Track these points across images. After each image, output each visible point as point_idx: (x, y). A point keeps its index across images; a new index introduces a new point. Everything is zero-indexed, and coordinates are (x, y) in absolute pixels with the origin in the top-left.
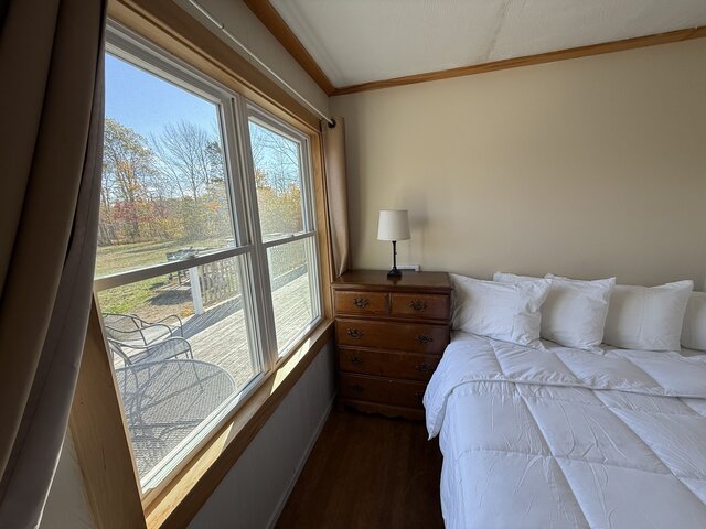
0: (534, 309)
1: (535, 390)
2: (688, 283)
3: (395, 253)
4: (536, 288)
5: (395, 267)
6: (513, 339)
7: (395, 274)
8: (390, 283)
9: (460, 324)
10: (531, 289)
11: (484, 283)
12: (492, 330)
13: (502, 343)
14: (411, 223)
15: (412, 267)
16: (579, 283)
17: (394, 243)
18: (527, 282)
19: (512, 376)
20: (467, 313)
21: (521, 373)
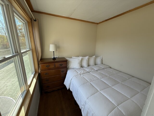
0: (80, 62)
1: (83, 74)
2: (95, 56)
3: (54, 54)
4: (80, 59)
5: (54, 57)
6: (77, 68)
7: (54, 59)
8: (53, 61)
9: (68, 67)
10: (79, 59)
11: (71, 59)
12: (74, 67)
13: (76, 69)
14: (57, 47)
15: (57, 57)
16: (84, 57)
17: (54, 52)
18: (78, 58)
19: (80, 73)
20: (69, 65)
21: (81, 72)
